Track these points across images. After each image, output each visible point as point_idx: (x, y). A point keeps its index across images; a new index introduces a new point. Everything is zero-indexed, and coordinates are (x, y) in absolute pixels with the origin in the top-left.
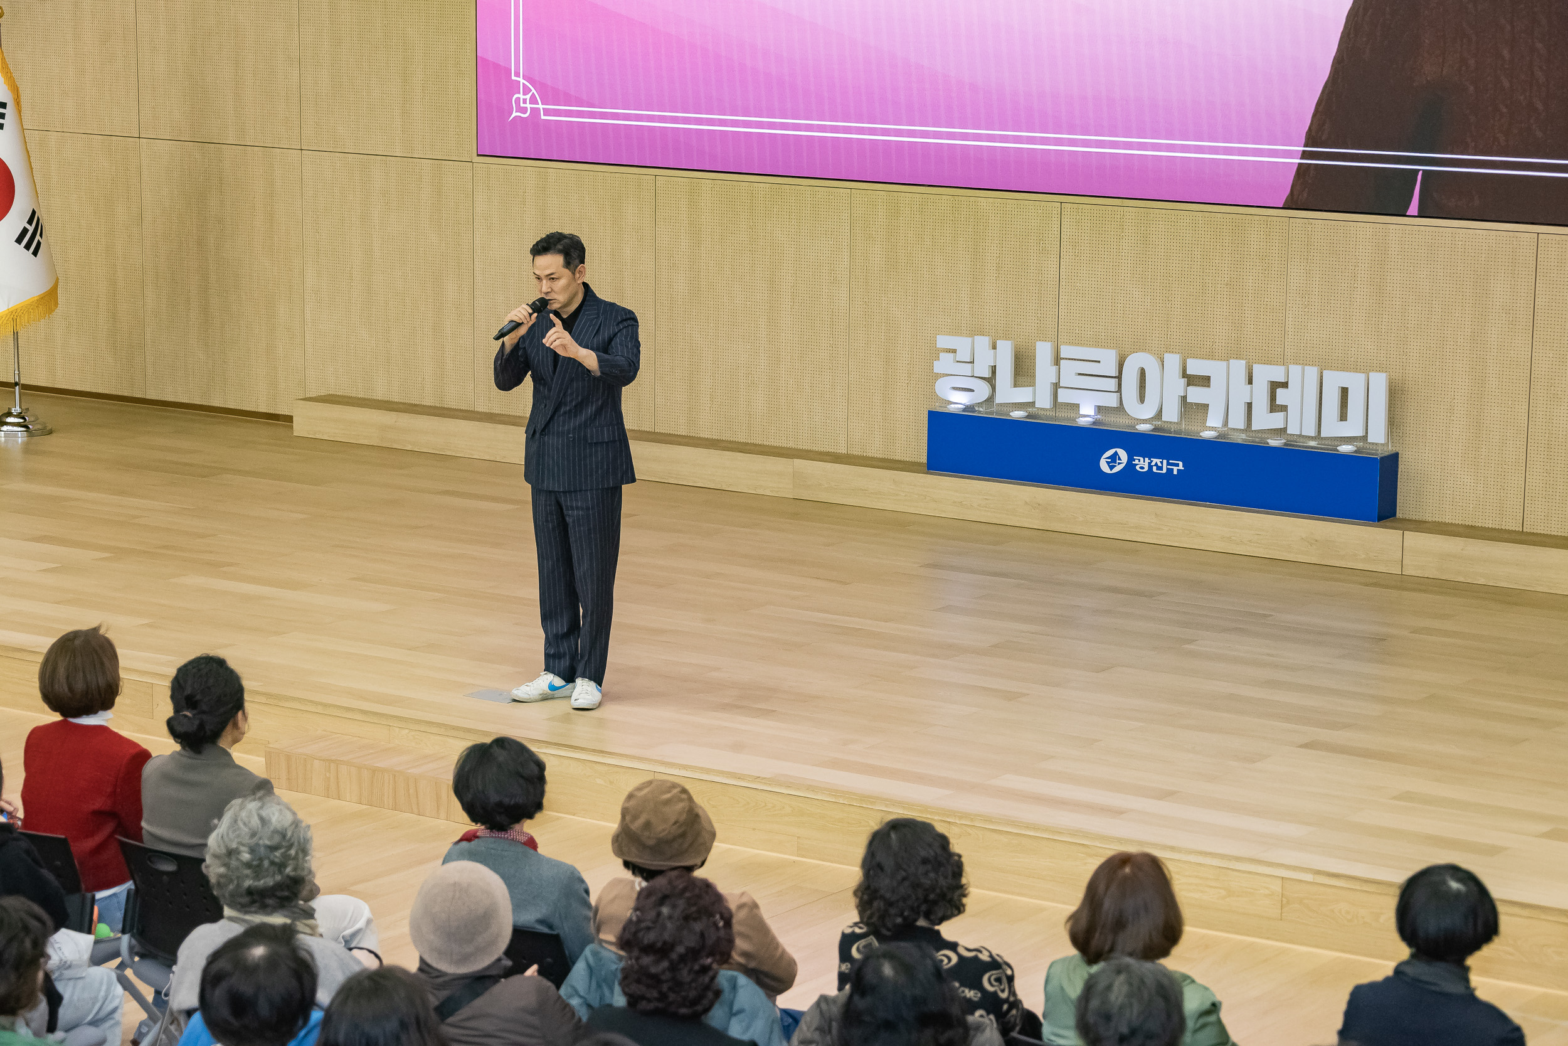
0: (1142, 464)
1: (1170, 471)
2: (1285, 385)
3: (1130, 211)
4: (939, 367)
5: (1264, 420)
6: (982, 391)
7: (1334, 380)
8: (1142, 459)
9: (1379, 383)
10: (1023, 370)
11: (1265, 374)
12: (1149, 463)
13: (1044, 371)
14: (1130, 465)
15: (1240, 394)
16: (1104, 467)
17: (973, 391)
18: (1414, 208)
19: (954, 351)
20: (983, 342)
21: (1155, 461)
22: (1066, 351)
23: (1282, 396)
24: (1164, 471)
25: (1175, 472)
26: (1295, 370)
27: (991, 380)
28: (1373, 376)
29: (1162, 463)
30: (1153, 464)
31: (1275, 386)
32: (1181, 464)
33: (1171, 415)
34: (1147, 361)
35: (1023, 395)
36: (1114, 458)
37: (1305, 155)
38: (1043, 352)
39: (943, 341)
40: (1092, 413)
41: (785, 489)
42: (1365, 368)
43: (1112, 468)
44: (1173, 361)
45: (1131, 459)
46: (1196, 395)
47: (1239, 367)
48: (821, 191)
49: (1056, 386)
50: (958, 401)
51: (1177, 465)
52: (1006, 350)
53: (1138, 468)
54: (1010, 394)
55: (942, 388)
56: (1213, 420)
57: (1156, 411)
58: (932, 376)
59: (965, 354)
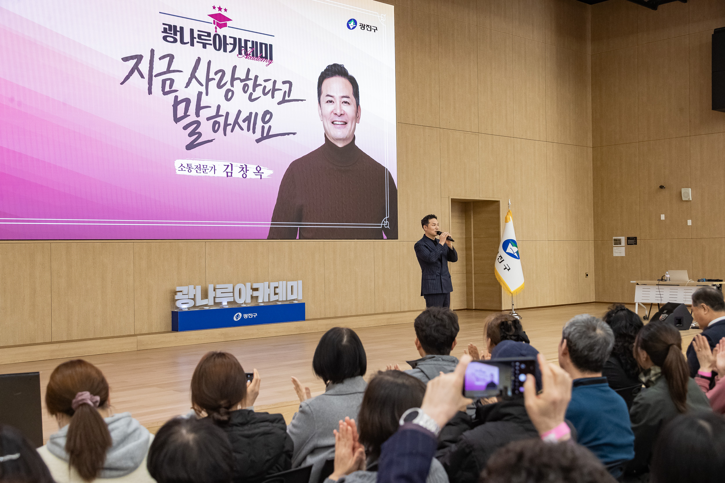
0: (246, 316)
1: (253, 317)
2: (277, 287)
3: (226, 243)
4: (177, 297)
5: (273, 298)
6: (192, 303)
7: (290, 284)
8: (245, 315)
9: (300, 283)
10: (205, 295)
11: (273, 285)
12: (248, 316)
13: (211, 294)
14: (242, 317)
15: (267, 291)
16: (235, 319)
17: (188, 303)
18: (298, 237)
19: (181, 291)
20: (191, 287)
21: (249, 314)
22: (218, 286)
23: (277, 291)
24: (252, 317)
25: (255, 317)
26: (281, 282)
27: (194, 299)
28: (299, 281)
29: (251, 315)
30: (249, 315)
31: (275, 288)
32: (256, 314)
33: (249, 300)
34: (241, 286)
35: (205, 302)
36: (237, 316)
37: (272, 224)
38: (211, 288)
39: (178, 289)
40: (227, 304)
41: (134, 347)
42: (296, 280)
43: (237, 319)
44: (249, 285)
45: (242, 315)
46: (255, 294)
47: (267, 284)
48: (122, 244)
49: (215, 298)
50: (184, 307)
51: (255, 314)
52: (199, 288)
53: (245, 317)
54: (200, 302)
55: (178, 304)
56: (260, 300)
57: (245, 300)
58: (174, 301)
59: (185, 292)
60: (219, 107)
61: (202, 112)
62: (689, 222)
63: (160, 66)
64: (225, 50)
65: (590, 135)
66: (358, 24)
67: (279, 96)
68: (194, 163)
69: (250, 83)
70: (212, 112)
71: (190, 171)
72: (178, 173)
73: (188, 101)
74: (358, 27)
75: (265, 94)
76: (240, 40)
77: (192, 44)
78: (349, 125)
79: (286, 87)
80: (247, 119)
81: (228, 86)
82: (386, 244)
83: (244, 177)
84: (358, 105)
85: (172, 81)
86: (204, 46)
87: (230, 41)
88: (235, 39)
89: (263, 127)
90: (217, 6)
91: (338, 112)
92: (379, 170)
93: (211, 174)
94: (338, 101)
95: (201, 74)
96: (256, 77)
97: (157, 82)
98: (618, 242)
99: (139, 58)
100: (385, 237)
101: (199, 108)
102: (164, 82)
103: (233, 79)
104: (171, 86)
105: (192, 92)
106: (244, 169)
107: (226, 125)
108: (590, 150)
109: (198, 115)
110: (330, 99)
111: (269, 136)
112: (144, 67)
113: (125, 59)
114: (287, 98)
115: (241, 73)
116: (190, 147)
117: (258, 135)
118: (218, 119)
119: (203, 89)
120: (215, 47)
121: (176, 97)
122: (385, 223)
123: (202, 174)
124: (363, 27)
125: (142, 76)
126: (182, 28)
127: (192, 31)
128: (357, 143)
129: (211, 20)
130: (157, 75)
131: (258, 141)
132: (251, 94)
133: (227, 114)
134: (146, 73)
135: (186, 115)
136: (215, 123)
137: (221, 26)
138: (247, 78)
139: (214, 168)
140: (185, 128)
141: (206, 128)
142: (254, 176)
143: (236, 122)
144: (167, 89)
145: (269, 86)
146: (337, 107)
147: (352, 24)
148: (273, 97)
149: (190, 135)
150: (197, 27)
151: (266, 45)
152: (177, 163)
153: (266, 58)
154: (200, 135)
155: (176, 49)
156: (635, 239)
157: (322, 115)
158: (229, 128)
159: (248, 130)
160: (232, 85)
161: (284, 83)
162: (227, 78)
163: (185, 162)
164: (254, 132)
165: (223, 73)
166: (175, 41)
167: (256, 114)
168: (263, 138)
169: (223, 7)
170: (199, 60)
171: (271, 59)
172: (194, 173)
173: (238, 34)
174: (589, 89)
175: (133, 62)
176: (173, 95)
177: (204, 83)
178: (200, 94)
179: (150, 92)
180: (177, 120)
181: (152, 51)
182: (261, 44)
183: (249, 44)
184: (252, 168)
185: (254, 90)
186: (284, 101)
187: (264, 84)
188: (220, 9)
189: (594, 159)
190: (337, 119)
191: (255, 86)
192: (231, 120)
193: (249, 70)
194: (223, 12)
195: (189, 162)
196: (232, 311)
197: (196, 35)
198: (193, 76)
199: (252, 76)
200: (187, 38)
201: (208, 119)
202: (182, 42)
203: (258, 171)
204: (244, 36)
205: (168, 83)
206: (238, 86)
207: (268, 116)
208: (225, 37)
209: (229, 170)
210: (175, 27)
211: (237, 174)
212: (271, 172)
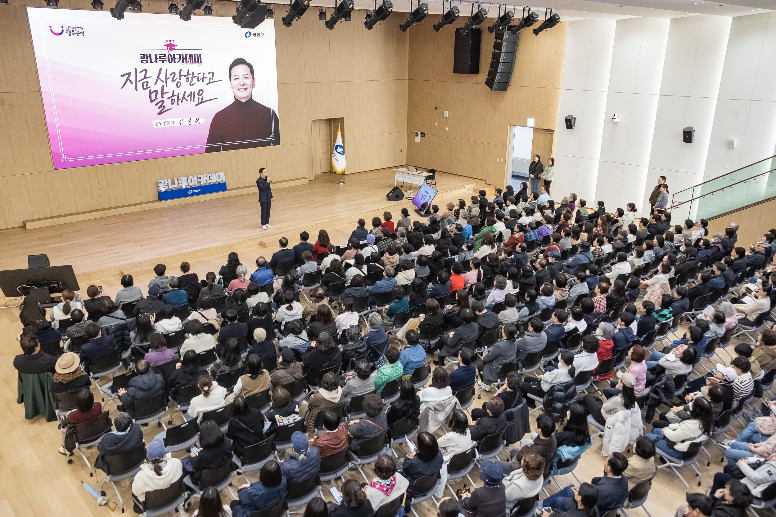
0: (195, 191)
4: (159, 185)
5: (209, 181)
6: (167, 187)
7: (218, 174)
9: (223, 173)
10: (173, 182)
11: (208, 175)
13: (176, 182)
15: (205, 178)
16: (189, 193)
17: (165, 188)
18: (221, 150)
19: (161, 183)
20: (166, 180)
22: (179, 179)
26: (212, 174)
27: (168, 186)
29: (198, 190)
33: (196, 184)
34: (192, 177)
35: (173, 186)
36: (190, 191)
37: (207, 146)
38: (176, 179)
39: (159, 182)
40: (184, 186)
41: (139, 210)
42: (221, 172)
44: (195, 176)
46: (199, 180)
47: (205, 175)
48: (130, 163)
49: (178, 184)
50: (163, 190)
51: (200, 190)
52: (170, 180)
54: (171, 187)
55: (160, 189)
56: (202, 183)
57: (194, 183)
58: (158, 187)
59: (163, 182)
60: (173, 92)
61: (164, 95)
62: (447, 129)
63: (140, 76)
64: (175, 62)
65: (407, 72)
66: (252, 34)
67: (207, 81)
68: (162, 121)
69: (190, 77)
70: (170, 94)
71: (161, 125)
72: (155, 127)
73: (156, 91)
74: (252, 35)
75: (198, 81)
76: (183, 55)
77: (157, 62)
78: (248, 90)
79: (211, 75)
80: (190, 95)
81: (178, 80)
82: (273, 147)
83: (190, 124)
84: (253, 78)
85: (147, 82)
86: (163, 62)
87: (177, 57)
88: (180, 55)
89: (199, 98)
90: (168, 40)
91: (242, 84)
92: (268, 110)
93: (172, 125)
94: (241, 78)
95: (163, 77)
96: (193, 73)
97: (140, 85)
98: (417, 134)
99: (129, 74)
100: (272, 144)
101: (163, 94)
102: (143, 84)
103: (180, 76)
104: (147, 85)
105: (158, 87)
106: (190, 121)
107: (178, 100)
108: (407, 82)
109: (162, 97)
110: (236, 77)
111: (202, 102)
112: (132, 78)
113: (122, 76)
114: (211, 81)
115: (184, 72)
116: (159, 114)
117: (196, 102)
118: (173, 98)
119: (164, 84)
120: (169, 61)
121: (150, 90)
122: (272, 137)
123: (167, 126)
124: (255, 35)
125: (132, 83)
126: (150, 55)
127: (156, 55)
128: (253, 98)
129: (166, 47)
130: (139, 81)
131: (196, 105)
132: (191, 82)
133: (178, 94)
134: (133, 81)
135: (156, 98)
136: (172, 100)
137: (171, 50)
138: (188, 74)
139: (173, 122)
140: (156, 105)
141: (167, 104)
142: (195, 123)
143: (183, 98)
144: (145, 87)
145: (201, 76)
146: (241, 81)
147: (248, 35)
148: (203, 82)
149: (159, 108)
150: (158, 53)
151: (197, 55)
152: (154, 123)
153: (198, 62)
154: (164, 107)
155: (148, 66)
156: (424, 134)
157: (232, 86)
158: (180, 101)
159: (191, 100)
160: (180, 79)
161: (209, 73)
162: (177, 76)
163: (158, 121)
164: (194, 101)
165: (175, 73)
166: (147, 62)
167: (195, 92)
168: (199, 104)
169: (172, 40)
170: (161, 70)
171: (201, 62)
172: (163, 126)
173: (181, 53)
174: (407, 45)
175: (126, 77)
176: (148, 90)
177: (165, 81)
178: (163, 87)
179: (136, 90)
180: (152, 101)
181: (136, 69)
182: (195, 55)
183: (188, 57)
184: (194, 120)
185: (192, 80)
186: (210, 83)
187: (198, 76)
188: (170, 41)
189: (409, 87)
190: (241, 87)
191: (193, 77)
192: (181, 97)
193: (189, 70)
194: (172, 43)
195: (160, 121)
196: (187, 190)
197: (158, 57)
198: (158, 78)
199: (190, 73)
200: (153, 59)
201: (168, 98)
202: (151, 62)
203: (198, 120)
204: (184, 53)
205: (145, 84)
206: (183, 79)
207: (201, 92)
208: (174, 55)
209: (182, 122)
210: (147, 55)
211: (186, 123)
212: (205, 120)
